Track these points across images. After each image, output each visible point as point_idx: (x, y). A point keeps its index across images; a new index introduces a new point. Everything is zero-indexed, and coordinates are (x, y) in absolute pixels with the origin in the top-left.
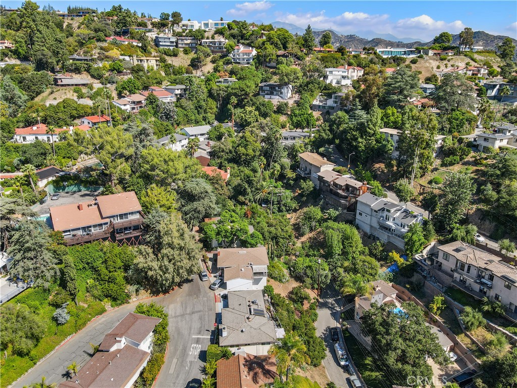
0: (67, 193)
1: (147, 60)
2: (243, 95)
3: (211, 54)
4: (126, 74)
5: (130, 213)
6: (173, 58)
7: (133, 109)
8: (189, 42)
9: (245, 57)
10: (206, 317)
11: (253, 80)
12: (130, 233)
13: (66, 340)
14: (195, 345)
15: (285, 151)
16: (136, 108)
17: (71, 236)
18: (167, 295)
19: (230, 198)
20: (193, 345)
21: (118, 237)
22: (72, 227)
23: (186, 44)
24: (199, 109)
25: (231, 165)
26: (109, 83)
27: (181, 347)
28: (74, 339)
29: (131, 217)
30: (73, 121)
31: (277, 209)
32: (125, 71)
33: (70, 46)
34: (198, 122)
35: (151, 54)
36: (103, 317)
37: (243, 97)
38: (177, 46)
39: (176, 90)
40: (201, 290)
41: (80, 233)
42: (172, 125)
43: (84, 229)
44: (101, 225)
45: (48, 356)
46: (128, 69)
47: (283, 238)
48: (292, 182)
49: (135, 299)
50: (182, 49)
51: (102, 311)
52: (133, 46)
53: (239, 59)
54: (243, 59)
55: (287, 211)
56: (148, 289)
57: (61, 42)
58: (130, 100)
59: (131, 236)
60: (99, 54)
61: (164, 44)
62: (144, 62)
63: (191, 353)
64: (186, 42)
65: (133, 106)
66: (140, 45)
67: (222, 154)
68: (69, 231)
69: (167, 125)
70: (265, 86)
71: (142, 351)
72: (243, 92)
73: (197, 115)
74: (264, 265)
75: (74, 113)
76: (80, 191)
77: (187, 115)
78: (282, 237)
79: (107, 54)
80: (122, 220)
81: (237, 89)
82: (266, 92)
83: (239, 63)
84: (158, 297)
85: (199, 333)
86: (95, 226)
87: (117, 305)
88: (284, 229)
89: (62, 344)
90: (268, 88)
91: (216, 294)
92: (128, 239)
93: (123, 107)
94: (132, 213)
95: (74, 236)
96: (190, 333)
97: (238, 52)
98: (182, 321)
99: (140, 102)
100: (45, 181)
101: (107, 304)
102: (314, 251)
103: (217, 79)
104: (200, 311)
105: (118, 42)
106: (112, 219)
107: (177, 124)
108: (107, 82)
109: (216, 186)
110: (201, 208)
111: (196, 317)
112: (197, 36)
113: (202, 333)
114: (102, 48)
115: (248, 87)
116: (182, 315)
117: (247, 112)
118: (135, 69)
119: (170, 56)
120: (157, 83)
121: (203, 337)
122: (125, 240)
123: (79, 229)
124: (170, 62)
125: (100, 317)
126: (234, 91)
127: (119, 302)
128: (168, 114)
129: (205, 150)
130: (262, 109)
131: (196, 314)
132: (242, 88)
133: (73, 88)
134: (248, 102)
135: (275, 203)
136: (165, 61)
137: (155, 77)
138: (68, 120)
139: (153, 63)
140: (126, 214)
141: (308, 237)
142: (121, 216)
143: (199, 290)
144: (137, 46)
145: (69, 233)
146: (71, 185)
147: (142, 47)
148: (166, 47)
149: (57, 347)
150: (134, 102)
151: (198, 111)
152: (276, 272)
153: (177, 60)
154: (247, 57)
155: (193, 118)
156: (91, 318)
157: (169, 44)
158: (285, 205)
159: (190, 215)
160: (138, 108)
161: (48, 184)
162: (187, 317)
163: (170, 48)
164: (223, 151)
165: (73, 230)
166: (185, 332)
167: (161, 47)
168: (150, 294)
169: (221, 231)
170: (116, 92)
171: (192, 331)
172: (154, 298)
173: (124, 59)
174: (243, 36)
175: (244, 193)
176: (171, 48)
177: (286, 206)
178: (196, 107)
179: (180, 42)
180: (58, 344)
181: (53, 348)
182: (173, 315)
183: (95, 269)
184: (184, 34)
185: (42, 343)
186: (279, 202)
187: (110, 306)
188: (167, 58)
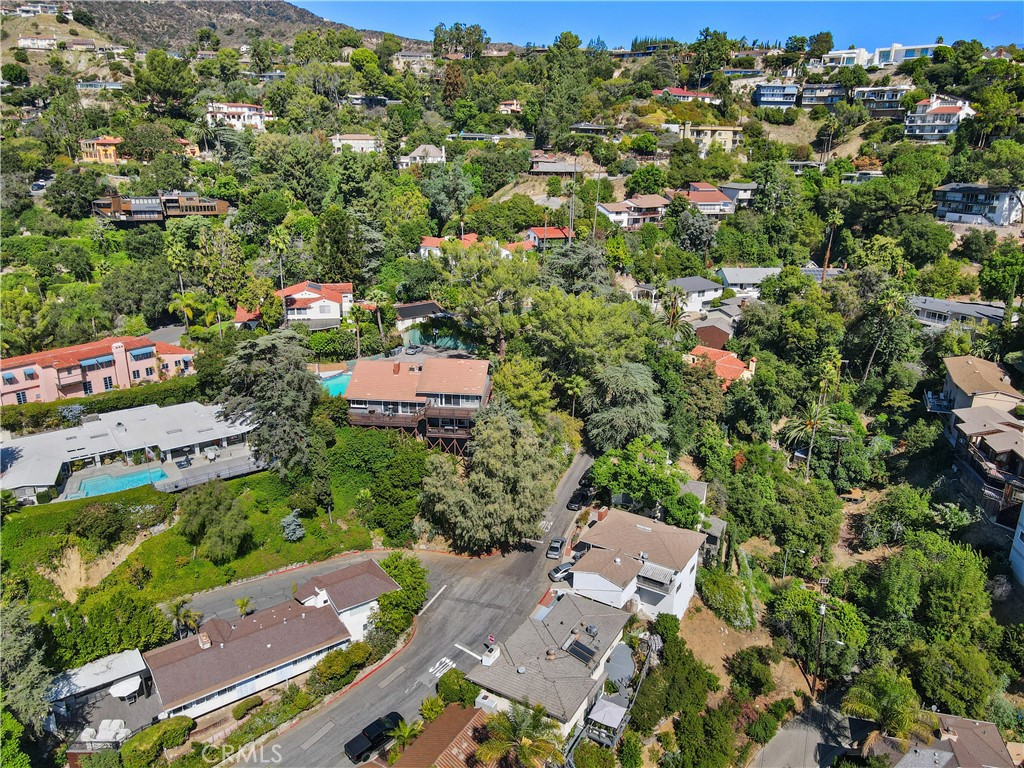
0: (436, 348)
1: (714, 132)
2: (882, 208)
3: (868, 118)
4: (661, 156)
5: (463, 397)
6: (783, 129)
7: (636, 221)
8: (826, 93)
9: (938, 122)
10: (504, 621)
11: (920, 176)
12: (452, 431)
13: (290, 567)
14: (448, 661)
15: (918, 346)
16: (641, 221)
17: (366, 412)
18: (476, 558)
19: (720, 419)
20: (443, 659)
21: (432, 432)
22: (369, 396)
23: (820, 99)
24: (774, 234)
25: (767, 354)
26: (621, 172)
27: (426, 653)
28: (302, 569)
29: (464, 404)
30: (517, 232)
31: (828, 470)
32: (659, 150)
33: (588, 107)
34: (764, 260)
35: (737, 119)
36: (362, 556)
37: (880, 213)
38: (798, 103)
39: (741, 192)
40: (533, 572)
41: (380, 409)
42: (703, 258)
43: (386, 404)
44: (413, 405)
45: (253, 579)
46: (668, 148)
47: (799, 535)
48: (901, 420)
49: (423, 547)
50: (808, 110)
51: (364, 546)
52: (701, 106)
53: (922, 128)
54: (933, 129)
55: (852, 481)
56: (450, 538)
57: (575, 100)
58: (632, 204)
59: (453, 436)
60: (628, 120)
61: (770, 99)
62: (706, 134)
63: (431, 670)
64: (819, 94)
65: (636, 215)
66: (717, 102)
67: (756, 327)
68: (365, 402)
69: (688, 259)
70: (953, 190)
71: (342, 624)
72: (882, 203)
73: (766, 245)
74: (670, 567)
75: (521, 219)
76: (456, 348)
77: (741, 243)
78: (798, 532)
79: (641, 120)
80: (449, 406)
81: (869, 194)
82: (953, 205)
83: (920, 138)
84: (458, 557)
85: (470, 644)
86: (404, 405)
87: (391, 545)
88: (817, 516)
89: (281, 570)
90: (958, 197)
91: (551, 590)
92: (448, 441)
93: (613, 218)
94: (467, 398)
95: (372, 412)
96: (456, 637)
97: (924, 111)
98: (461, 611)
99: (654, 210)
100: (409, 322)
101: (377, 537)
102: (870, 591)
103: (847, 171)
104: (500, 608)
105: (671, 98)
106: (432, 400)
107: (713, 258)
108: (618, 170)
109: (694, 388)
110: (619, 422)
111: (488, 613)
112: (848, 80)
113: (474, 646)
114: (636, 111)
115: (897, 190)
116: (469, 602)
117: (875, 248)
118: (679, 148)
119: (778, 123)
120: (714, 176)
121: (471, 653)
122: (440, 440)
123: (379, 403)
124: (772, 137)
125: (360, 553)
126: (860, 199)
127: (395, 541)
128: (697, 237)
129: (730, 316)
130: (915, 242)
131: (491, 609)
132: (881, 193)
133: (547, 178)
134: (890, 225)
135: (825, 455)
136: (760, 134)
137: (713, 164)
138: (510, 232)
139: (726, 137)
140: (457, 397)
141: (881, 554)
142: (448, 398)
143: (530, 571)
144: (711, 105)
145: (363, 406)
146: (446, 336)
147: (718, 107)
148: (773, 106)
149: (271, 572)
150: (639, 210)
151: (771, 238)
152: (718, 597)
153: (790, 132)
154: (944, 123)
155: (755, 250)
156: (342, 550)
157: (781, 99)
158: (847, 466)
159: (600, 430)
160: (647, 221)
161: (413, 327)
162: (475, 607)
163: (782, 107)
164: (760, 322)
165: (372, 403)
166: (451, 631)
167: (763, 107)
168: (450, 546)
169: (621, 475)
170: (625, 190)
171: (461, 637)
172: (452, 556)
173: (667, 131)
174: (959, 76)
175: (749, 415)
176: (784, 108)
177: (849, 470)
178: (767, 228)
179: (807, 94)
180: (276, 568)
181: (265, 572)
182: (457, 596)
183: (374, 473)
184: (826, 78)
185: (252, 557)
186: (835, 456)
187: (380, 543)
188: (766, 126)
